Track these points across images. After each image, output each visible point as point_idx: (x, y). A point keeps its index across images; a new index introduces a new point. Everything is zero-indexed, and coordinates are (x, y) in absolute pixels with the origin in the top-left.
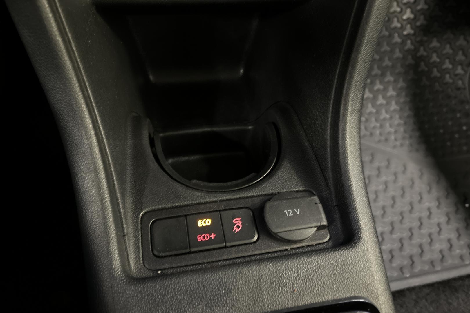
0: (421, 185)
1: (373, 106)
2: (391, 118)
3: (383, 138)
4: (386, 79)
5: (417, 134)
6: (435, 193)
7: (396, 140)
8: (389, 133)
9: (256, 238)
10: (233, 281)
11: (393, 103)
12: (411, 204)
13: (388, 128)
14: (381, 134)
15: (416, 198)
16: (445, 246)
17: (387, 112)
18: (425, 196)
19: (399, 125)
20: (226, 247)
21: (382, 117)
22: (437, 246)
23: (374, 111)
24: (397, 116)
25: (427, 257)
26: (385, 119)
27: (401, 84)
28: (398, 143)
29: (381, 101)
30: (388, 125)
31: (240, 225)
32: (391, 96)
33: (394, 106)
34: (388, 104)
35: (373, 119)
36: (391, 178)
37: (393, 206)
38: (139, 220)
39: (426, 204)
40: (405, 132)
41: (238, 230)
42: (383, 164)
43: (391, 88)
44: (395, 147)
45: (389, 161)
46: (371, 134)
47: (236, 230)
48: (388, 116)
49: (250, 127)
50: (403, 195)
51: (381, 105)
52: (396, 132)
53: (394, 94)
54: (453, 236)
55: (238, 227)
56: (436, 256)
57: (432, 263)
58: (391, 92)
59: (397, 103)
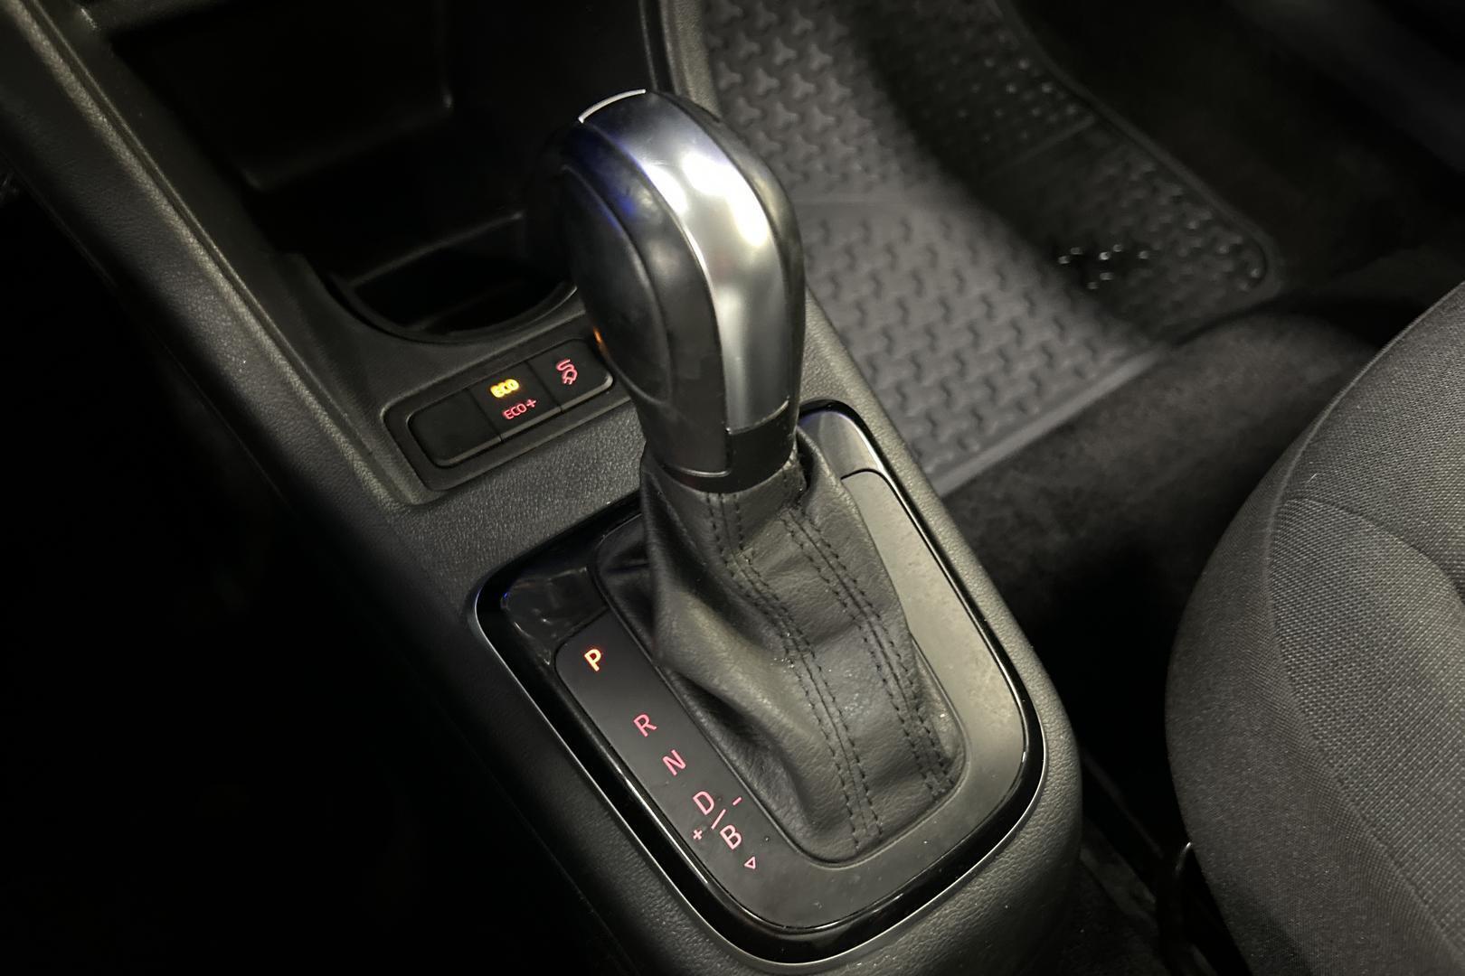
0: (952, 254)
1: (788, 107)
2: (839, 120)
3: (836, 176)
4: (797, 29)
5: (909, 139)
6: (988, 258)
7: (867, 170)
8: (847, 160)
9: (609, 381)
10: (596, 445)
11: (832, 83)
12: (943, 302)
13: (841, 150)
14: (828, 169)
15: (950, 284)
16: (1036, 362)
17: (824, 110)
18: (969, 273)
19: (862, 133)
20: (562, 413)
21: (817, 127)
22: (1022, 368)
23: (794, 116)
24: (852, 112)
25: (1007, 397)
26: (825, 130)
27: (835, 30)
28: (874, 176)
29: (801, 87)
30: (836, 140)
31: (572, 370)
32: (822, 69)
33: (836, 91)
34: (820, 88)
35: (799, 139)
36: (881, 261)
37: (904, 321)
38: (383, 426)
39: (975, 290)
40: (881, 143)
41: (572, 380)
42: (856, 235)
43: (813, 48)
44: (869, 188)
45: (866, 226)
46: (806, 176)
47: (568, 381)
48: (831, 119)
49: (517, 216)
50: (920, 291)
51: (806, 96)
52: (861, 150)
53: (826, 59)
54: (1049, 334)
55: (570, 374)
56: (1025, 388)
57: (1020, 406)
58: (819, 59)
59: (841, 81)
